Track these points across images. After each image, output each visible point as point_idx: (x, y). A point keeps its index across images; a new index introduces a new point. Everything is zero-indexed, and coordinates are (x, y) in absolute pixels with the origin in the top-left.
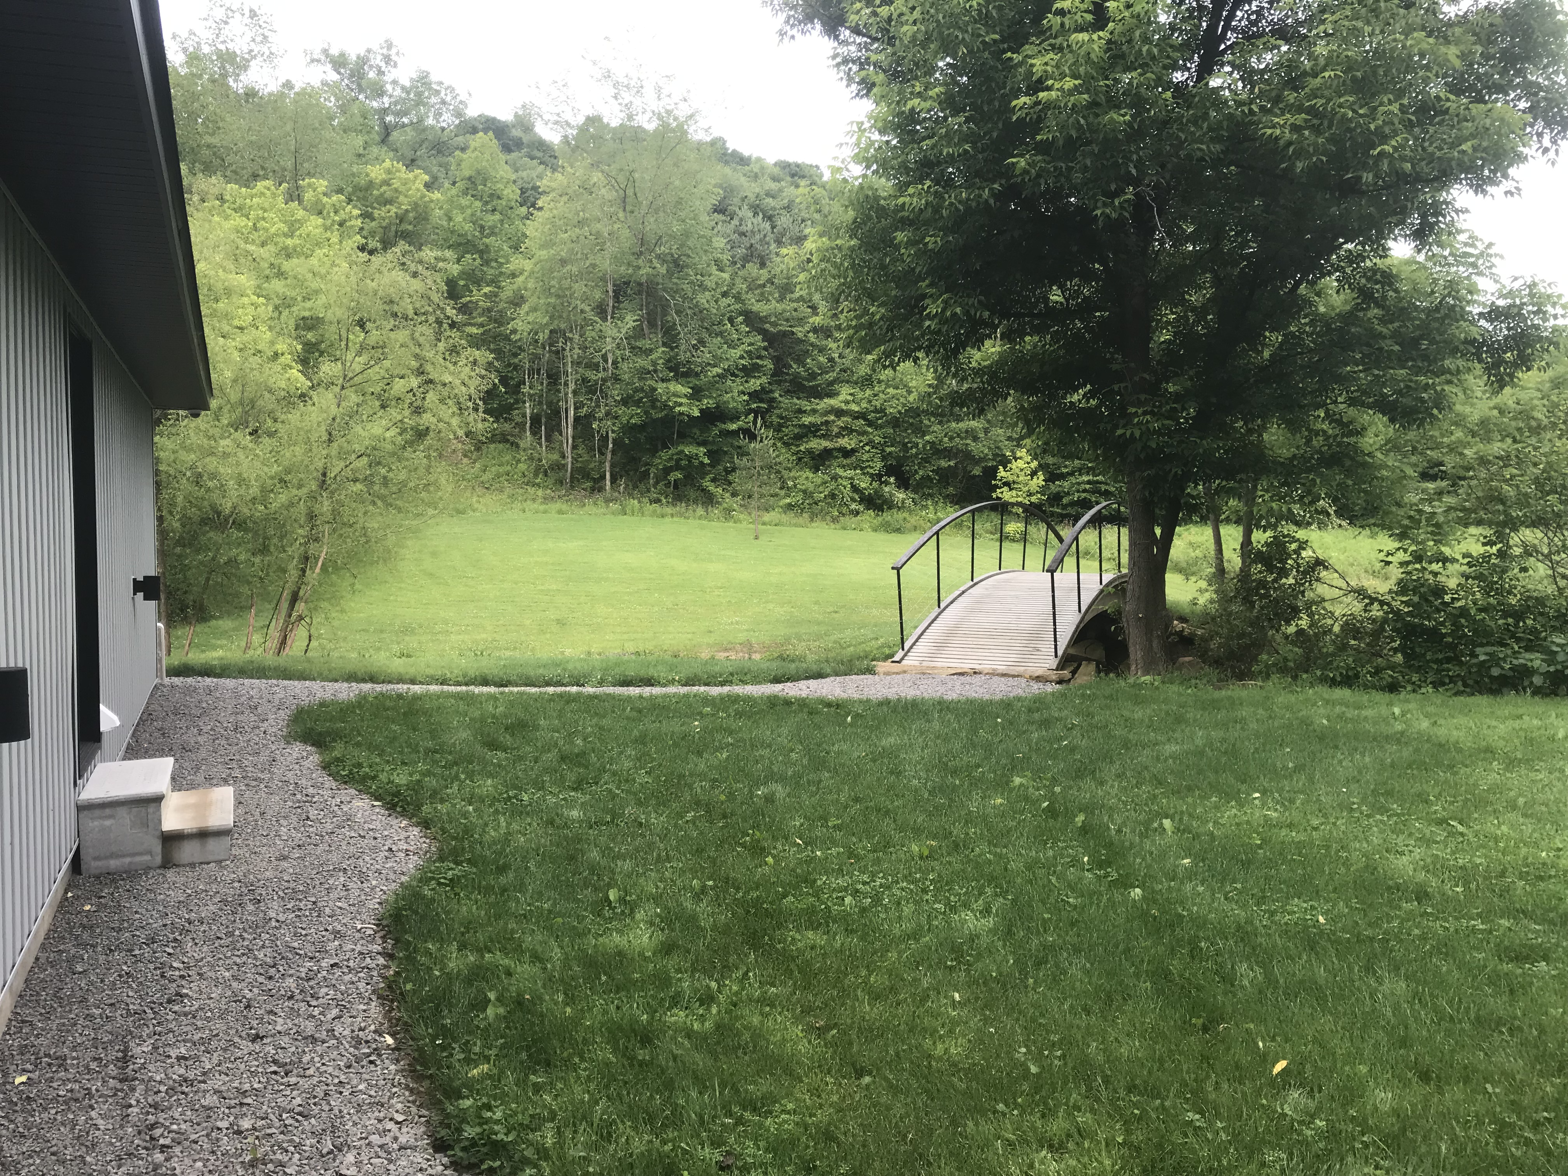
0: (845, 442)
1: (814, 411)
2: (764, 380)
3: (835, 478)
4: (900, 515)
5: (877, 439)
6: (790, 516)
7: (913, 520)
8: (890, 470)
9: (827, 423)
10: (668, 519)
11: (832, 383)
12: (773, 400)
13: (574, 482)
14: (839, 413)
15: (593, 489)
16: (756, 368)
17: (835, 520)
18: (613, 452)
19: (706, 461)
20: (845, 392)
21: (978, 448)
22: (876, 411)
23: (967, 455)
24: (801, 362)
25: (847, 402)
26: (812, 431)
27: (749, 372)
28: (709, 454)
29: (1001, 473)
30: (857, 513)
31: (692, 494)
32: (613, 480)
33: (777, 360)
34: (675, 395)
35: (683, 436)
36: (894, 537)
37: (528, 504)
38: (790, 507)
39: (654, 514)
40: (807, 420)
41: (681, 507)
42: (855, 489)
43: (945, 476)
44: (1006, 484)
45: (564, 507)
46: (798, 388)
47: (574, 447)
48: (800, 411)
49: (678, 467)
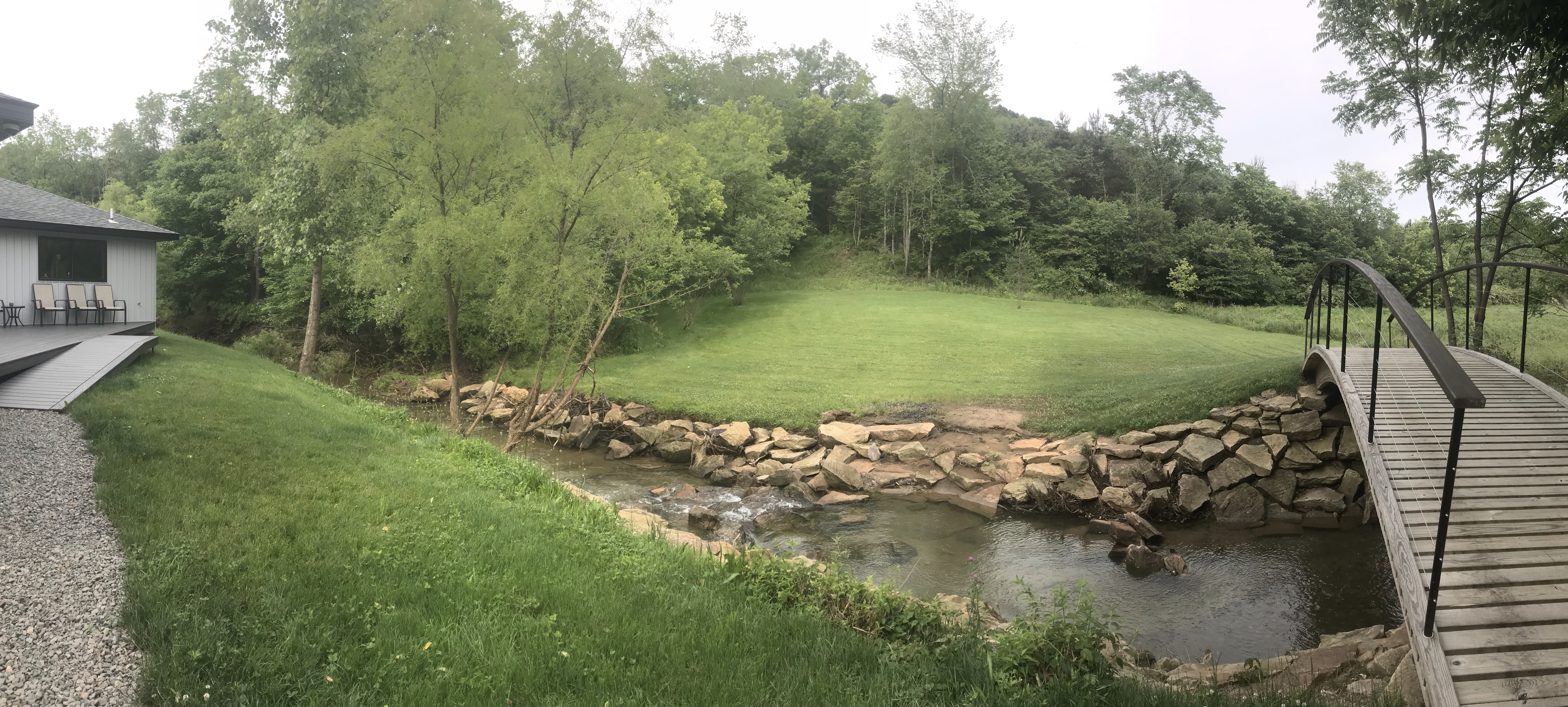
0: (1075, 251)
1: (1056, 232)
2: (1025, 212)
3: (1069, 272)
4: (1109, 296)
5: (1094, 250)
6: (1039, 295)
7: (1118, 299)
8: (1103, 269)
9: (1063, 239)
10: (964, 295)
11: (1066, 216)
12: (1030, 225)
13: (909, 273)
14: (1071, 233)
15: (920, 276)
16: (1021, 204)
17: (1069, 298)
18: (933, 254)
19: (989, 259)
20: (1075, 222)
21: (1157, 257)
22: (1094, 233)
23: (1151, 262)
24: (1046, 202)
25: (1076, 227)
26: (1055, 244)
27: (1015, 206)
28: (990, 255)
29: (1172, 273)
30: (1082, 294)
31: (980, 279)
32: (933, 270)
33: (1033, 201)
34: (970, 217)
35: (975, 245)
36: (1106, 309)
37: (881, 285)
38: (1040, 289)
39: (955, 292)
40: (1051, 237)
41: (972, 288)
42: (1081, 279)
43: (1136, 274)
44: (1175, 279)
45: (901, 286)
46: (1045, 218)
47: (910, 251)
48: (1047, 232)
49: (971, 263)
